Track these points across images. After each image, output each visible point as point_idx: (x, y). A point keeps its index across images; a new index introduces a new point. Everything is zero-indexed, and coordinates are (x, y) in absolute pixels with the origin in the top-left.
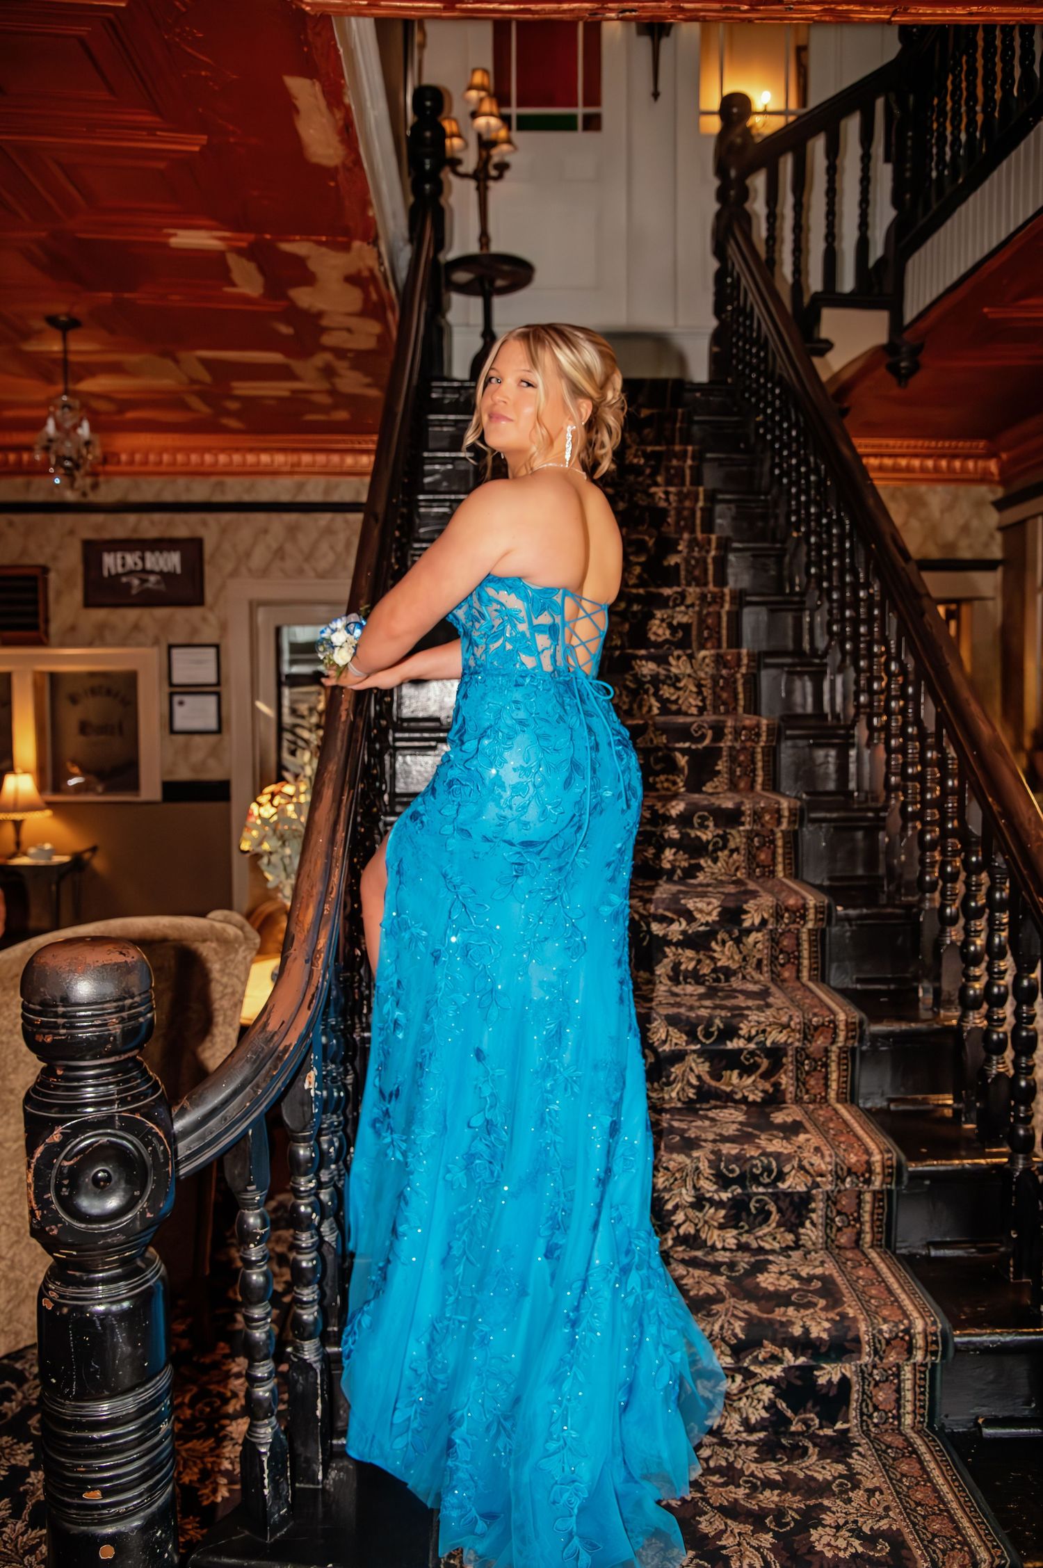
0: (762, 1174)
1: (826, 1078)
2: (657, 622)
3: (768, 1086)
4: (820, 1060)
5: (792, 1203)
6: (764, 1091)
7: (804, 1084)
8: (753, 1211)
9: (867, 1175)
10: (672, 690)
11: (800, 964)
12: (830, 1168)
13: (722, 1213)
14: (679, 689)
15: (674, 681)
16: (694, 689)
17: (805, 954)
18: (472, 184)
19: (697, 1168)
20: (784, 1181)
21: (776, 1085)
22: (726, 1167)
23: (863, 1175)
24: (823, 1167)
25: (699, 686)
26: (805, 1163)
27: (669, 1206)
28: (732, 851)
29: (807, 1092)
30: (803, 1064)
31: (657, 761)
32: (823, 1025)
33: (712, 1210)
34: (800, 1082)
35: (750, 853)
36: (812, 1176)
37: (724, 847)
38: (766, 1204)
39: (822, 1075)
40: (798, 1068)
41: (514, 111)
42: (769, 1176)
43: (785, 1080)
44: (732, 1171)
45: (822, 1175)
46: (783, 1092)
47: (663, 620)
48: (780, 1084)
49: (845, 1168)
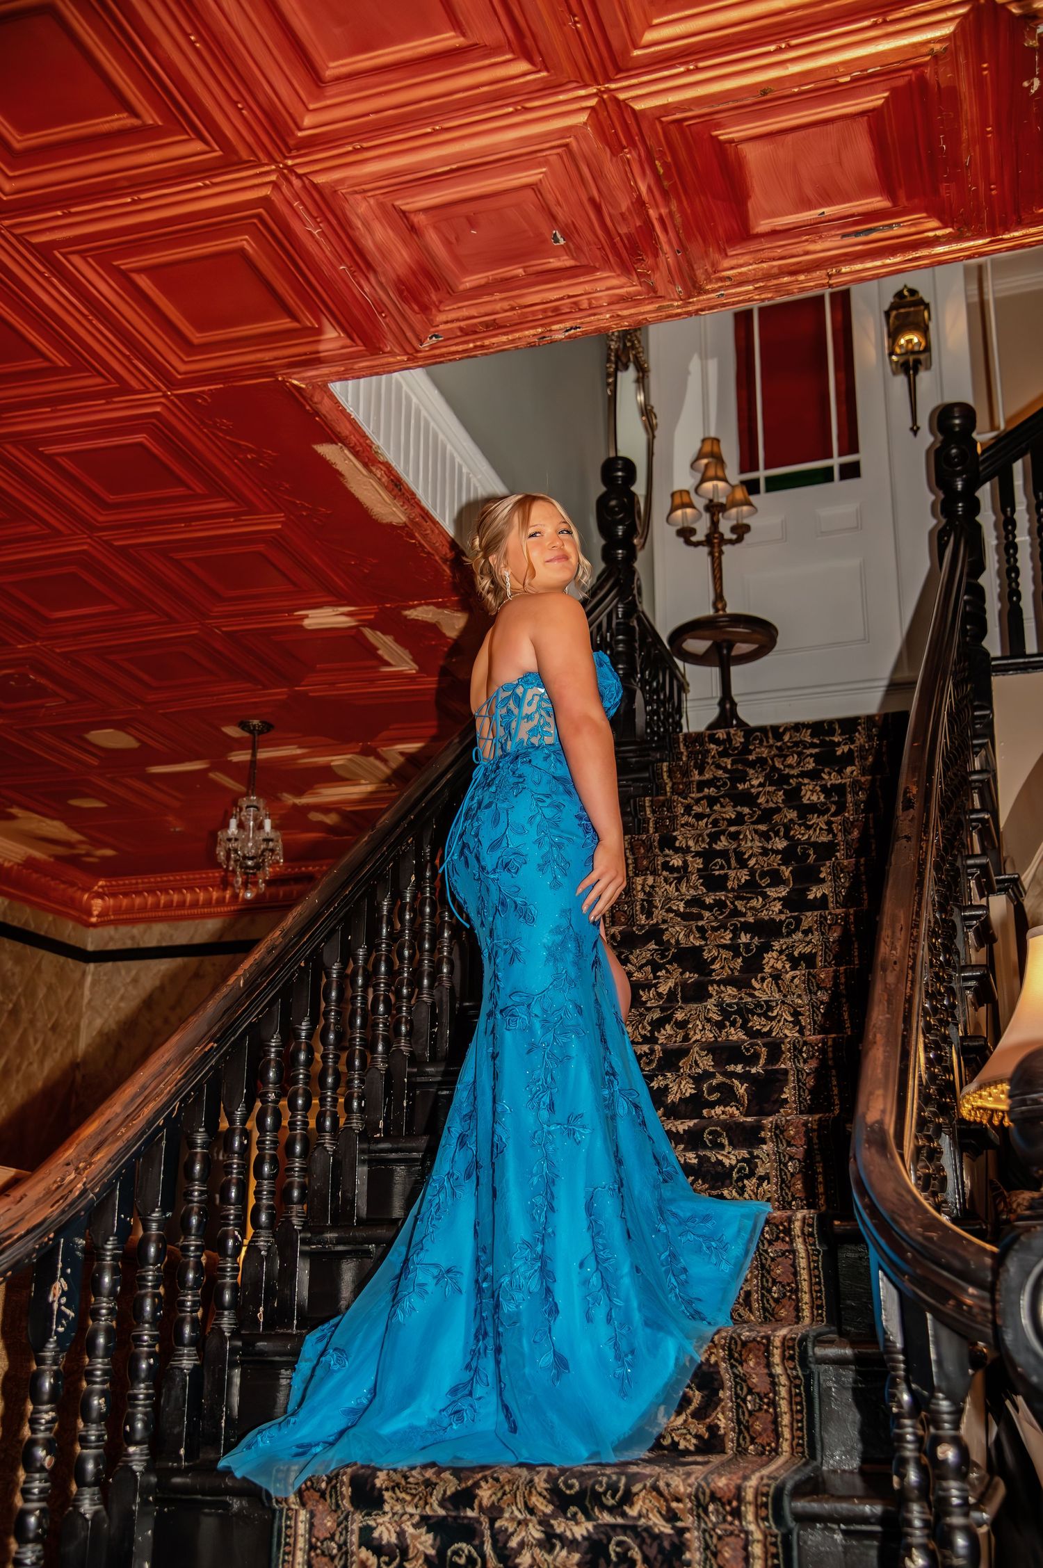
0: (605, 1493)
1: (775, 1422)
2: (775, 954)
3: (702, 1430)
4: (766, 1395)
5: (661, 1550)
6: (697, 1436)
7: (747, 1428)
8: (614, 1557)
9: (735, 1504)
10: (763, 1020)
11: (798, 1300)
12: (689, 1490)
13: (576, 1557)
14: (772, 1019)
15: (765, 1009)
16: (790, 1019)
17: (805, 1286)
18: (704, 550)
19: (531, 1481)
20: (632, 1505)
21: (713, 1429)
22: (565, 1483)
23: (730, 1503)
24: (682, 1489)
25: (796, 1014)
26: (661, 1484)
27: (513, 1543)
28: (762, 1179)
29: (753, 1441)
30: (744, 1400)
31: (712, 1090)
32: (754, 1339)
33: (564, 1553)
34: (742, 1427)
35: (783, 1181)
36: (666, 1500)
37: (752, 1174)
38: (629, 1549)
39: (770, 1418)
40: (738, 1406)
41: (762, 474)
42: (613, 1497)
43: (723, 1421)
44: (570, 1487)
45: (678, 1500)
46: (722, 1439)
47: (781, 952)
48: (718, 1427)
49: (708, 1491)
